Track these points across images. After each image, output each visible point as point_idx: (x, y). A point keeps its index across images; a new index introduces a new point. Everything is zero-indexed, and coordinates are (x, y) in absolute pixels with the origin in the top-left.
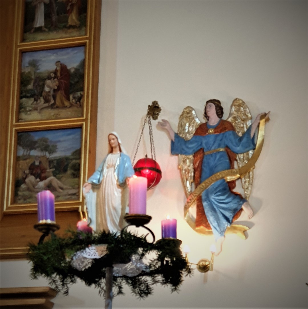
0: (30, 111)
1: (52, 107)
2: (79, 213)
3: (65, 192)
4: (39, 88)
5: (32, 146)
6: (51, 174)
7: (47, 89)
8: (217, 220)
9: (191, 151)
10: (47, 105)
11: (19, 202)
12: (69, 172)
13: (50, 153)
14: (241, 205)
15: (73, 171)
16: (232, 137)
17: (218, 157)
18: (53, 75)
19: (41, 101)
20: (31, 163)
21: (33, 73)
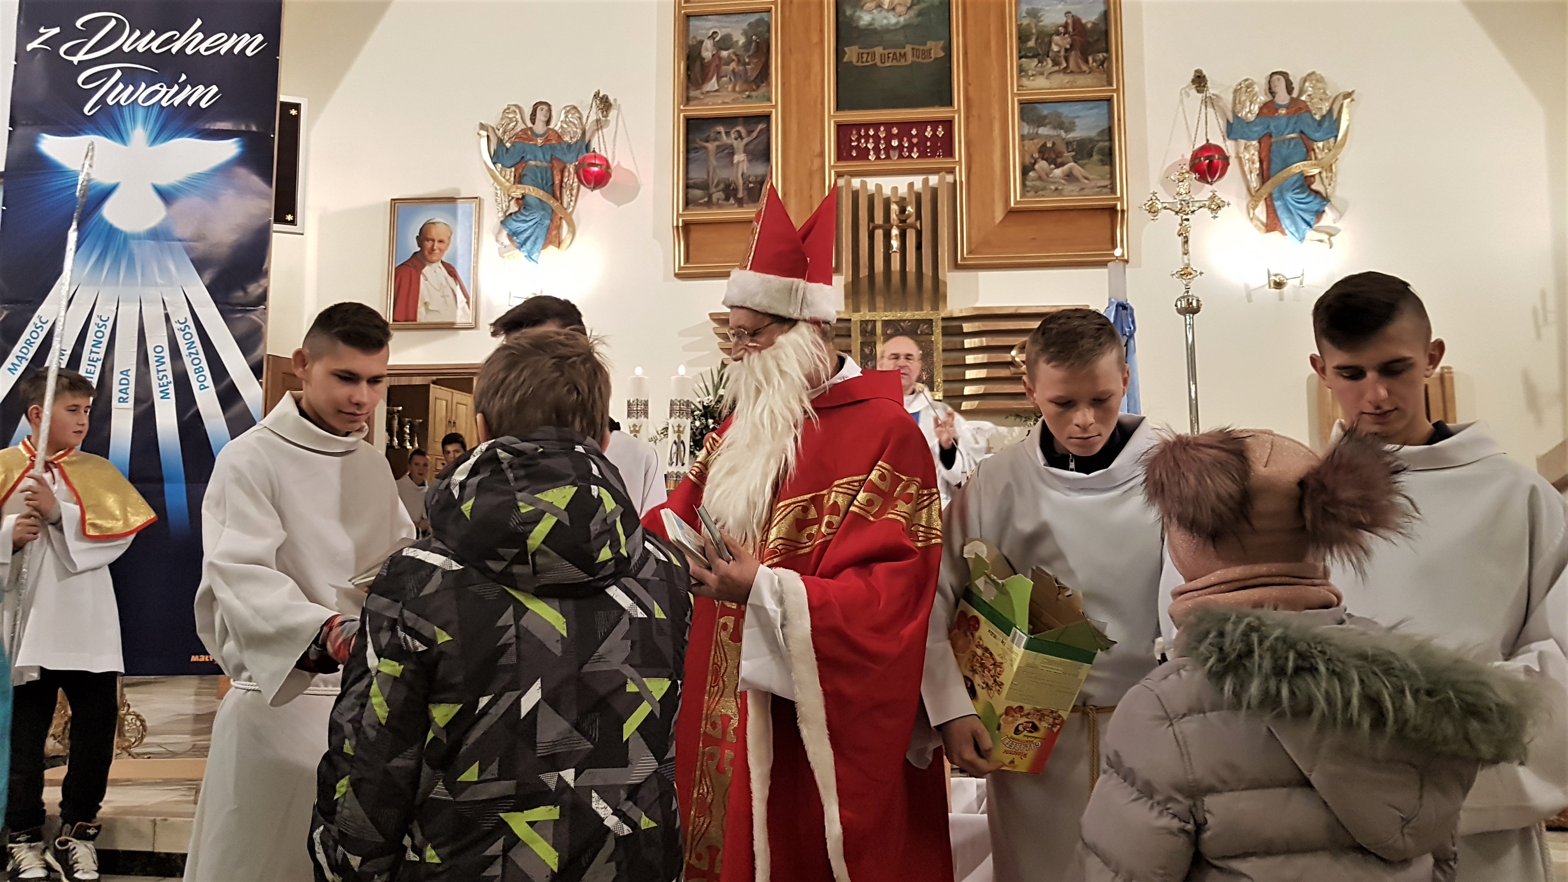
0: (1033, 75)
1: (1065, 71)
2: (1117, 211)
3: (1093, 184)
4: (1043, 47)
5: (1040, 121)
6: (1071, 159)
7: (1055, 48)
8: (1295, 223)
9: (1256, 135)
10: (1057, 68)
11: (1029, 194)
12: (1096, 157)
13: (1066, 132)
14: (1325, 205)
15: (1100, 157)
16: (1310, 121)
17: (1293, 144)
18: (1062, 30)
19: (1047, 64)
20: (1040, 144)
21: (1033, 26)
